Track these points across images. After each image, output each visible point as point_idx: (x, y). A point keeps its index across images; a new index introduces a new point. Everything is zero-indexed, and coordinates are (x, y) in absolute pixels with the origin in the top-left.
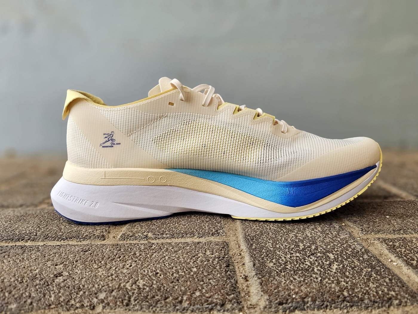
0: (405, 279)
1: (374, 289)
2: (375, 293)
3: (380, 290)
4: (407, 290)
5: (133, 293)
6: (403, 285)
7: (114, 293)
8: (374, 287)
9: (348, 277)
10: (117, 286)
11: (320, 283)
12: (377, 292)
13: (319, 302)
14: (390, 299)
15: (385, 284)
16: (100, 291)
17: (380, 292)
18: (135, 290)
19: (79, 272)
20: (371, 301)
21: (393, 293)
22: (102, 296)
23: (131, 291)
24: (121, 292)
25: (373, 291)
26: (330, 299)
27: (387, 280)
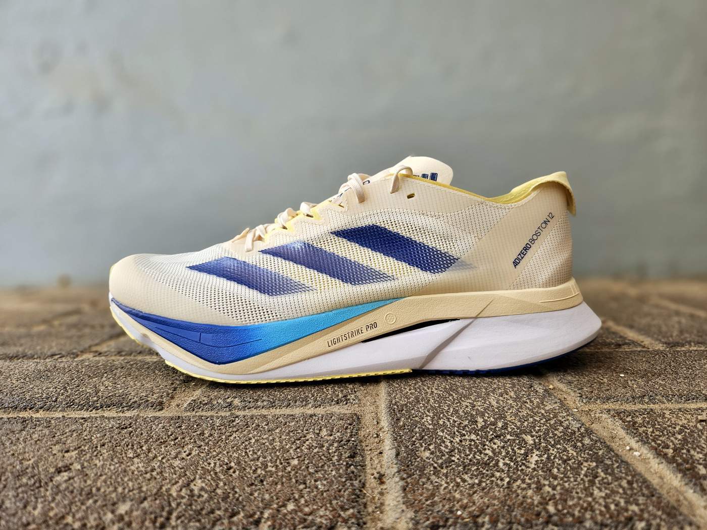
0: (655, 481)
1: (601, 501)
2: (603, 509)
3: (611, 503)
4: (659, 503)
5: (178, 504)
6: (652, 493)
7: (146, 504)
8: (602, 497)
9: (555, 478)
10: (155, 491)
11: (506, 488)
12: (607, 507)
13: (503, 523)
14: (630, 519)
15: (621, 491)
16: (123, 498)
17: (613, 507)
18: (183, 497)
19: (99, 464)
20: (596, 523)
21: (634, 508)
22: (123, 509)
23: (176, 499)
24: (158, 502)
25: (600, 505)
26: (523, 520)
27: (624, 483)
